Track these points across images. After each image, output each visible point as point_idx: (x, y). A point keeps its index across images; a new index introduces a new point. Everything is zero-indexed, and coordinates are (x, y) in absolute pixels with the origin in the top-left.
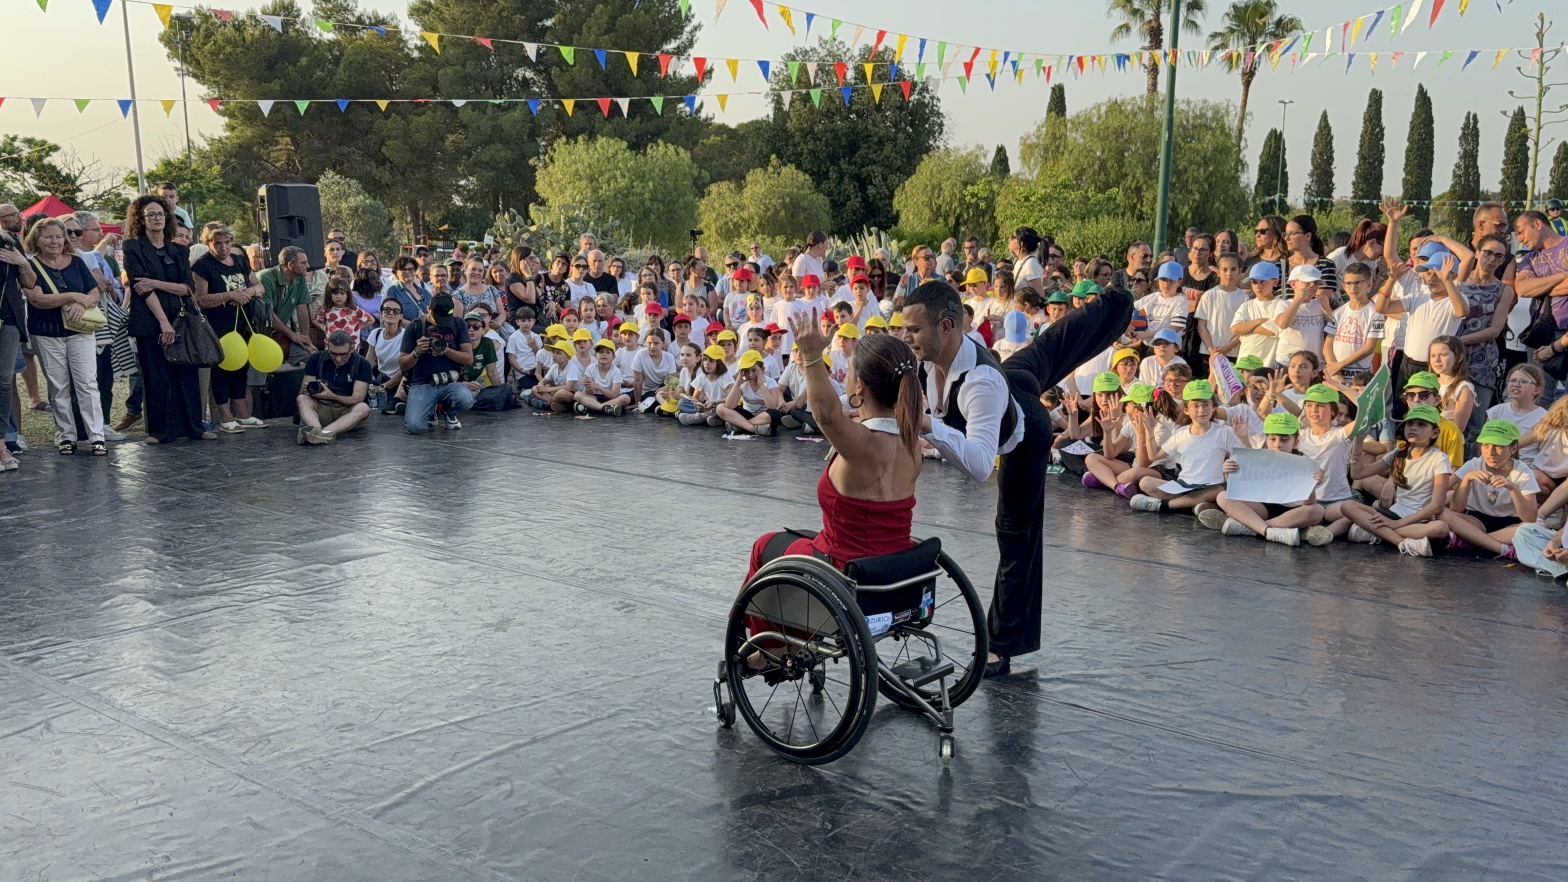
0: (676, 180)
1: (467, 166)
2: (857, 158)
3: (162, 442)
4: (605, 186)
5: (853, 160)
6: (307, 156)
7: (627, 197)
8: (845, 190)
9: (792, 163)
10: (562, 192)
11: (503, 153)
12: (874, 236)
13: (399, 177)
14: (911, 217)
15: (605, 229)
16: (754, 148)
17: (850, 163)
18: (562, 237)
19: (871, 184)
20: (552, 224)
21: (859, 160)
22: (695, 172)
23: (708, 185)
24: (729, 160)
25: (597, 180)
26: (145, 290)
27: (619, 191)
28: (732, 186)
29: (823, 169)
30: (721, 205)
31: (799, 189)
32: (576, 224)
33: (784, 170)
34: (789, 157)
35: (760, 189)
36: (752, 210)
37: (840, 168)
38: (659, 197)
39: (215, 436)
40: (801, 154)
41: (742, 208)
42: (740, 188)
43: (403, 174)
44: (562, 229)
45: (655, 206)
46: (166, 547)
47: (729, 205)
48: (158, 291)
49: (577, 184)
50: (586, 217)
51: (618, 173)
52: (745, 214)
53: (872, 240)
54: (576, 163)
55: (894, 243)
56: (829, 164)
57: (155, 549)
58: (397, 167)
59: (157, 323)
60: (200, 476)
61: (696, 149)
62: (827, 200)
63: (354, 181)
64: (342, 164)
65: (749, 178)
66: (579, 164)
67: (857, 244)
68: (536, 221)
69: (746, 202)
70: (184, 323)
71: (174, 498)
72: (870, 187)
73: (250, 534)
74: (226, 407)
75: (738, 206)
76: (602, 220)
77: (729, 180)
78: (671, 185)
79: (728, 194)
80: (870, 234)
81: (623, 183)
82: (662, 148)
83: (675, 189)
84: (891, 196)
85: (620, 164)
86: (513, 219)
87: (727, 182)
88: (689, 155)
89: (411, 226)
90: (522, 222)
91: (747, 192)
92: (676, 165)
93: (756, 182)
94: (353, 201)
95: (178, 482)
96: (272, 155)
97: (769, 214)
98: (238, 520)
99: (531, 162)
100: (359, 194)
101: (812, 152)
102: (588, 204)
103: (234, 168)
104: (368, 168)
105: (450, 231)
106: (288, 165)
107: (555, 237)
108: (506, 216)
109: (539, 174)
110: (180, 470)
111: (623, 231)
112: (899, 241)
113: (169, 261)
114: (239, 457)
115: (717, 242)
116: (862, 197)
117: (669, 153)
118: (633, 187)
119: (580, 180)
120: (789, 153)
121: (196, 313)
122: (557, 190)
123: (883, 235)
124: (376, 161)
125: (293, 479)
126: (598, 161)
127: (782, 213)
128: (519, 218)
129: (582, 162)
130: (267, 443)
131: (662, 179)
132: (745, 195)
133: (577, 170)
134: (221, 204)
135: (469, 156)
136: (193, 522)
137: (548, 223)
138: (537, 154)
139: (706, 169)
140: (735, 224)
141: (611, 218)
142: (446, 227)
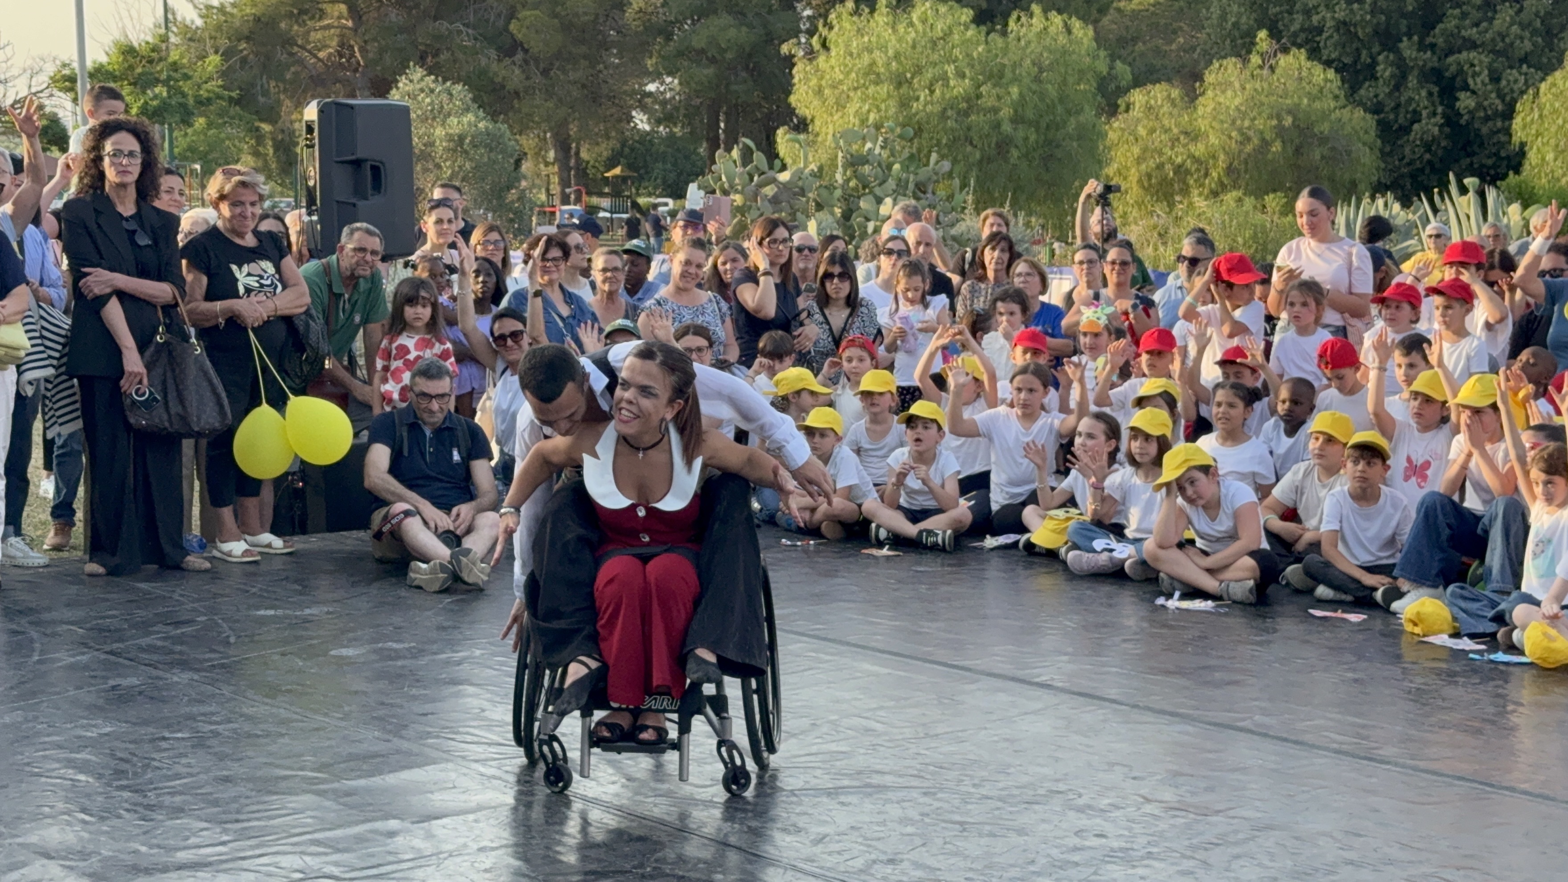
0: (1065, 82)
1: (663, 57)
2: (1437, 36)
3: (113, 572)
4: (923, 95)
5: (1429, 40)
6: (375, 39)
7: (966, 114)
8: (1411, 100)
9: (1299, 47)
10: (840, 106)
11: (732, 33)
12: (1471, 194)
13: (538, 79)
14: (1550, 157)
15: (921, 177)
16: (1223, 17)
17: (1422, 47)
18: (838, 193)
19: (1466, 87)
20: (821, 168)
21: (1441, 40)
22: (1102, 67)
23: (1127, 90)
24: (1171, 42)
25: (910, 83)
26: (97, 291)
27: (952, 104)
28: (1175, 93)
29: (1365, 57)
30: (1152, 131)
31: (1313, 98)
32: (867, 169)
33: (1284, 61)
34: (1295, 35)
35: (1233, 100)
36: (1213, 140)
37: (1402, 59)
38: (1030, 114)
39: (208, 565)
40: (1320, 30)
41: (1193, 136)
42: (1192, 97)
43: (545, 72)
44: (839, 177)
45: (1021, 134)
46: (119, 773)
47: (1167, 131)
48: (122, 295)
49: (872, 90)
50: (885, 154)
51: (950, 69)
52: (1199, 149)
53: (1467, 204)
54: (870, 51)
55: (1514, 209)
56: (1376, 48)
57: (100, 776)
58: (537, 60)
59: (116, 352)
60: (179, 640)
61: (1105, 21)
62: (1371, 121)
63: (459, 87)
64: (436, 55)
65: (1210, 77)
66: (877, 54)
67: (1435, 211)
68: (789, 161)
69: (1202, 124)
70: (164, 355)
71: (134, 681)
72: (1462, 95)
73: (270, 754)
74: (227, 513)
75: (1186, 133)
76: (915, 160)
77: (1169, 80)
78: (1052, 90)
79: (1166, 108)
80: (1463, 190)
81: (959, 87)
82: (1038, 22)
83: (1061, 100)
84: (1509, 113)
85: (956, 52)
86: (747, 157)
87: (1164, 86)
88: (1091, 32)
89: (556, 169)
90: (764, 165)
91: (1206, 104)
92: (1065, 52)
93: (1225, 86)
94: (456, 125)
95: (141, 649)
96: (315, 36)
97: (1249, 148)
98: (247, 727)
99: (785, 49)
100: (467, 110)
101: (1343, 26)
102: (892, 130)
103: (244, 61)
104: (484, 62)
105: (623, 179)
106: (341, 56)
107: (824, 193)
108: (735, 153)
109: (798, 72)
110: (145, 627)
111: (957, 182)
112: (1525, 206)
113: (143, 241)
114: (249, 608)
115: (1139, 204)
116: (1444, 115)
117: (1052, 30)
118: (979, 96)
119: (877, 83)
120: (1295, 27)
121: (186, 338)
122: (831, 101)
123: (1491, 195)
124: (499, 49)
125: (344, 652)
126: (914, 47)
127: (1277, 147)
128: (759, 158)
129: (883, 48)
130: (296, 581)
131: (1037, 79)
132: (1200, 111)
133: (873, 63)
134: (218, 127)
135: (669, 37)
136: (168, 726)
137: (813, 167)
138: (796, 33)
139: (1124, 62)
140: (1179, 169)
141: (934, 156)
142: (617, 171)
